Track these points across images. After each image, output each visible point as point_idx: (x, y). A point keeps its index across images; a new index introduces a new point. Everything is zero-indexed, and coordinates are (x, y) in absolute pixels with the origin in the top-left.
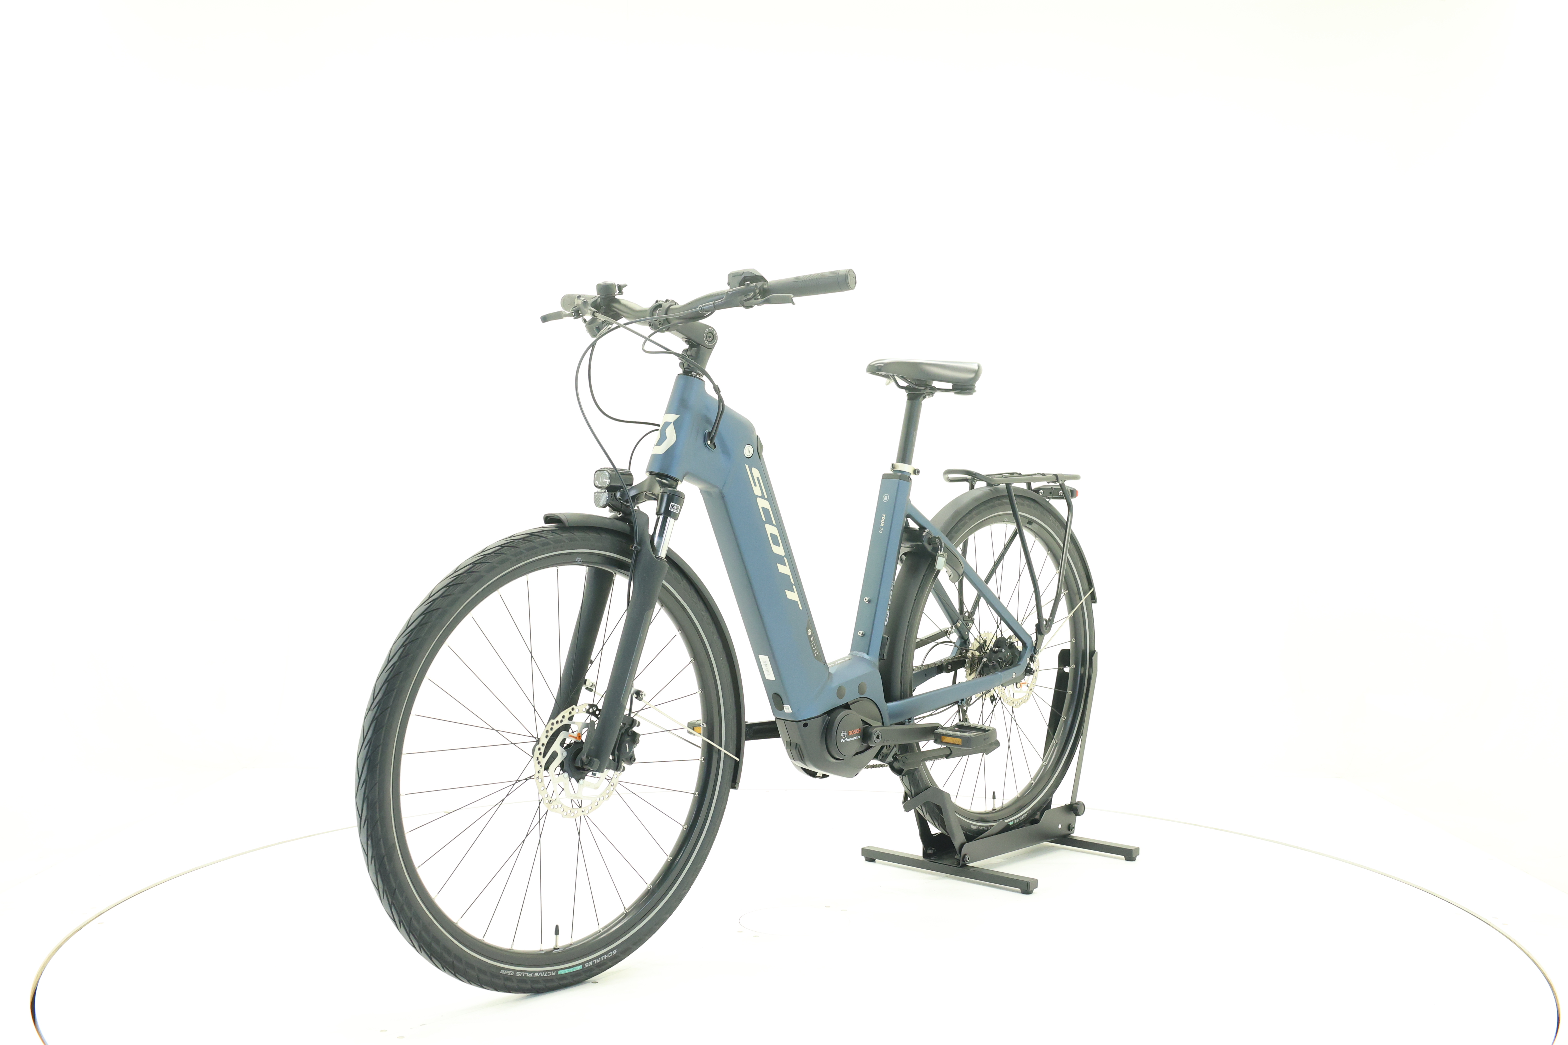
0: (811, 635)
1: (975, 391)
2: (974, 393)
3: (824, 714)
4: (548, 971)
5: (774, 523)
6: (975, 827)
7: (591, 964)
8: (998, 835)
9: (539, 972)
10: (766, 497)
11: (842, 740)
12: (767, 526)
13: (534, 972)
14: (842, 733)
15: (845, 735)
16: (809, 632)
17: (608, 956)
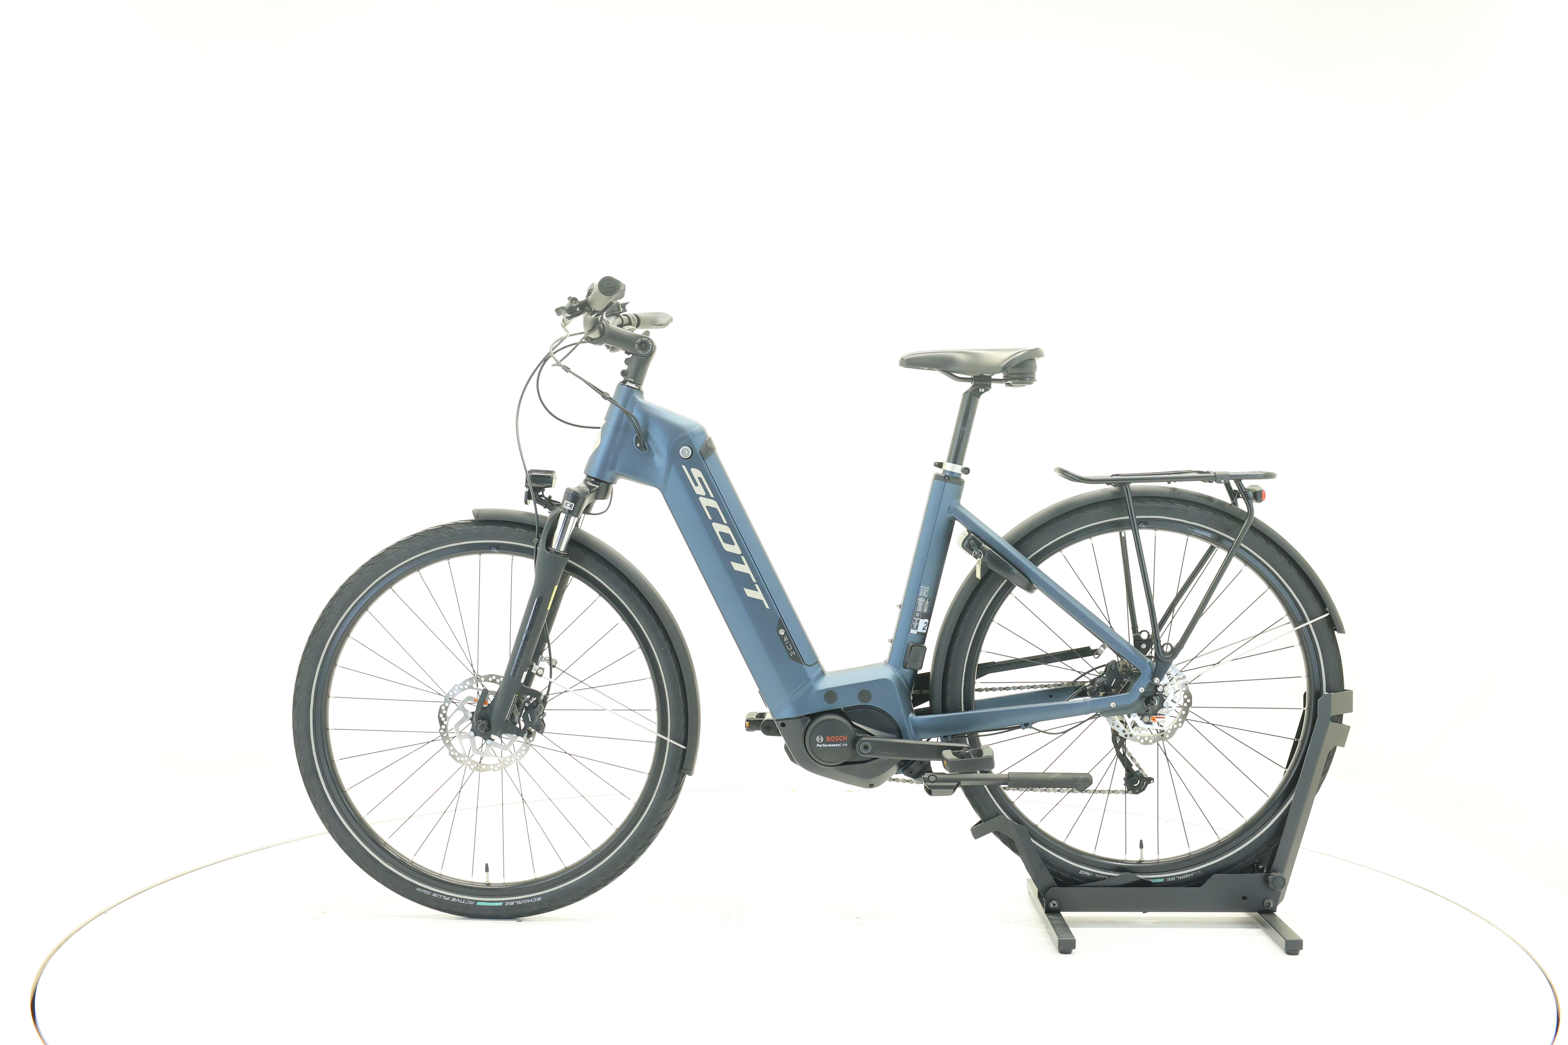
0: (784, 635)
1: (1035, 380)
2: (1034, 383)
3: (807, 716)
4: (466, 899)
5: (725, 522)
6: (1088, 874)
7: (512, 903)
8: (1122, 888)
9: (457, 898)
10: (712, 496)
11: (818, 745)
12: (715, 525)
13: (452, 897)
14: (818, 738)
15: (822, 741)
16: (782, 632)
17: (531, 901)
